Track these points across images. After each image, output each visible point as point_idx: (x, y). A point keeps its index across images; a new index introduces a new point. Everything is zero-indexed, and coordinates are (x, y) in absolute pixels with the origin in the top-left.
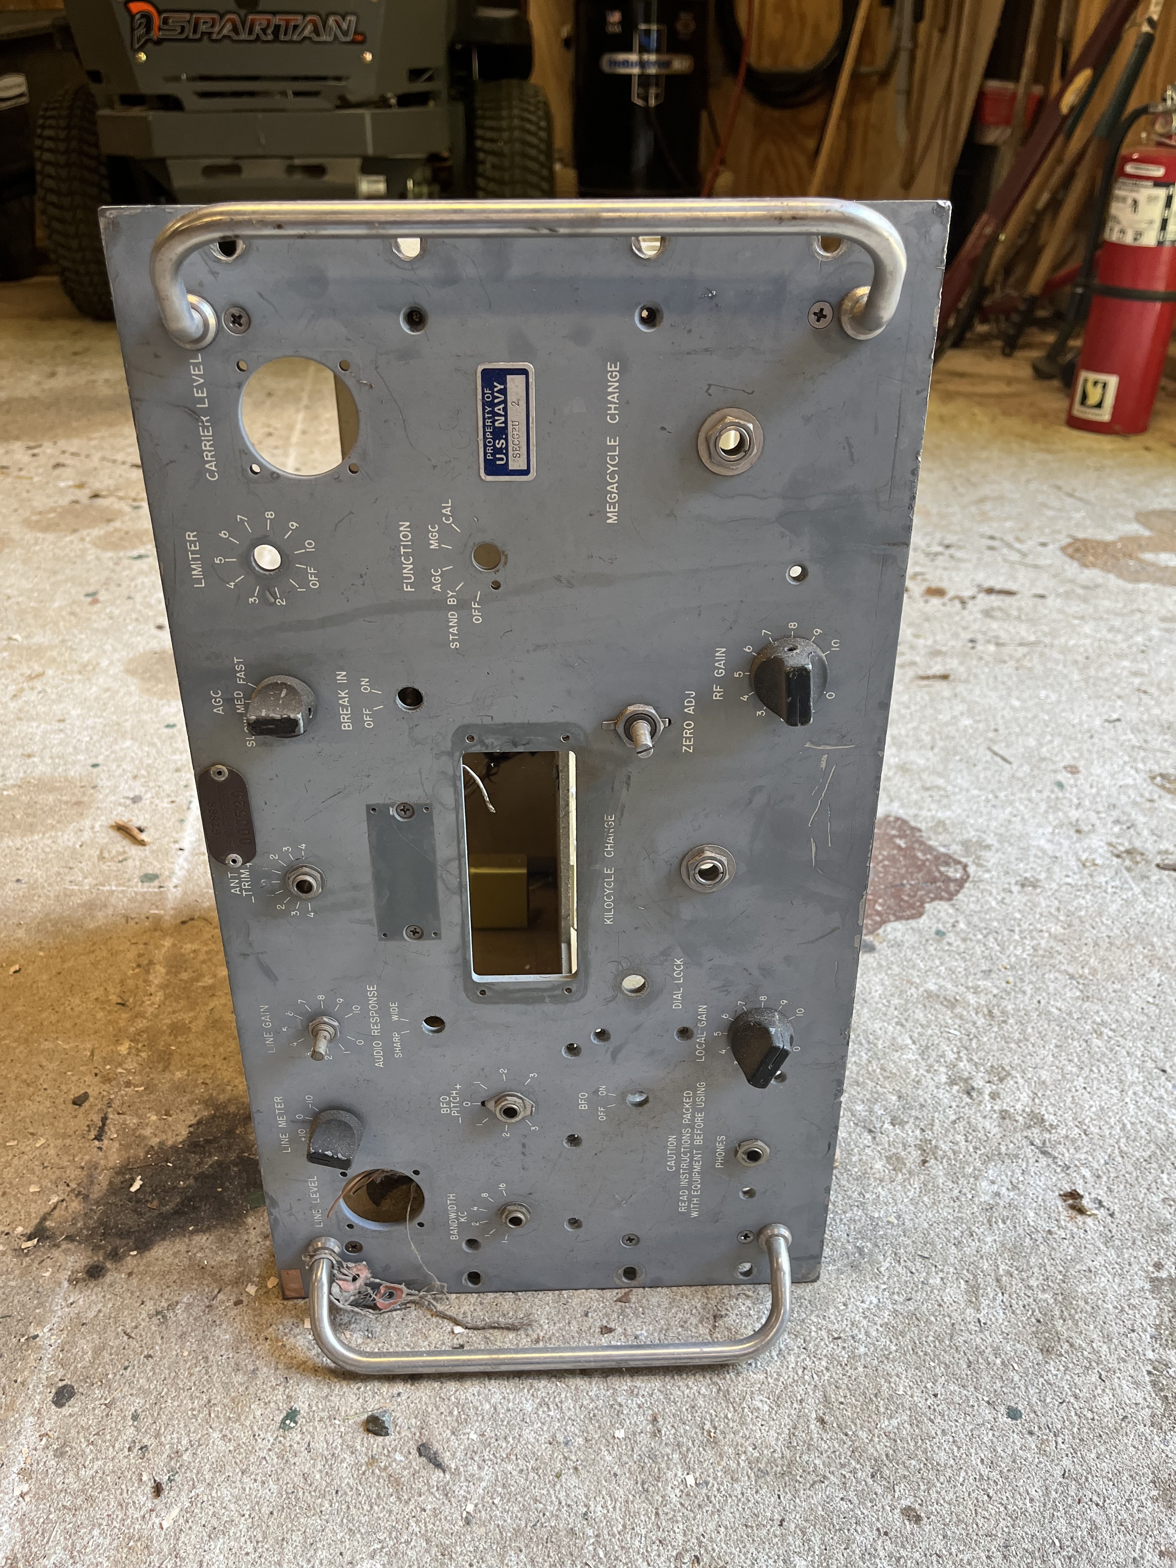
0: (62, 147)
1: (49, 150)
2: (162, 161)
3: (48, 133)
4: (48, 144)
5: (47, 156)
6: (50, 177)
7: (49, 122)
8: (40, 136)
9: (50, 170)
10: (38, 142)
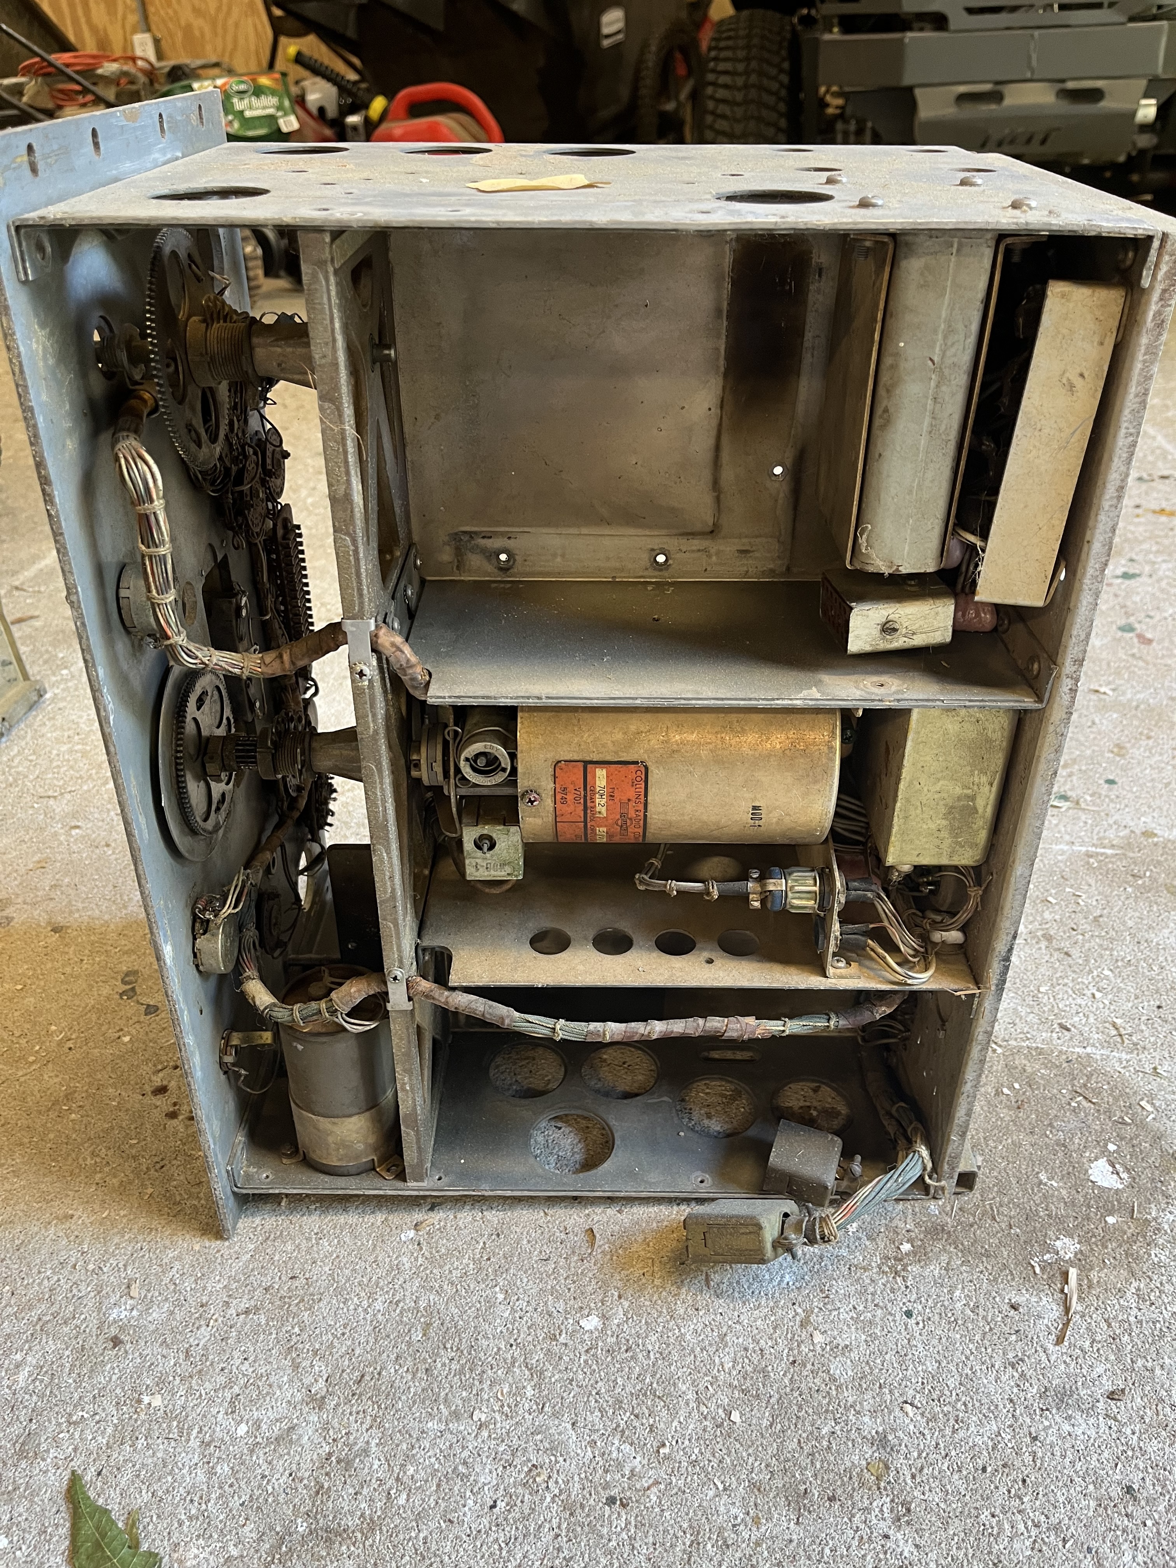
0: (740, 81)
1: (726, 86)
2: (910, 90)
3: (722, 66)
4: (723, 79)
5: (721, 93)
6: (723, 117)
7: (723, 54)
8: (713, 71)
9: (723, 109)
10: (711, 77)
